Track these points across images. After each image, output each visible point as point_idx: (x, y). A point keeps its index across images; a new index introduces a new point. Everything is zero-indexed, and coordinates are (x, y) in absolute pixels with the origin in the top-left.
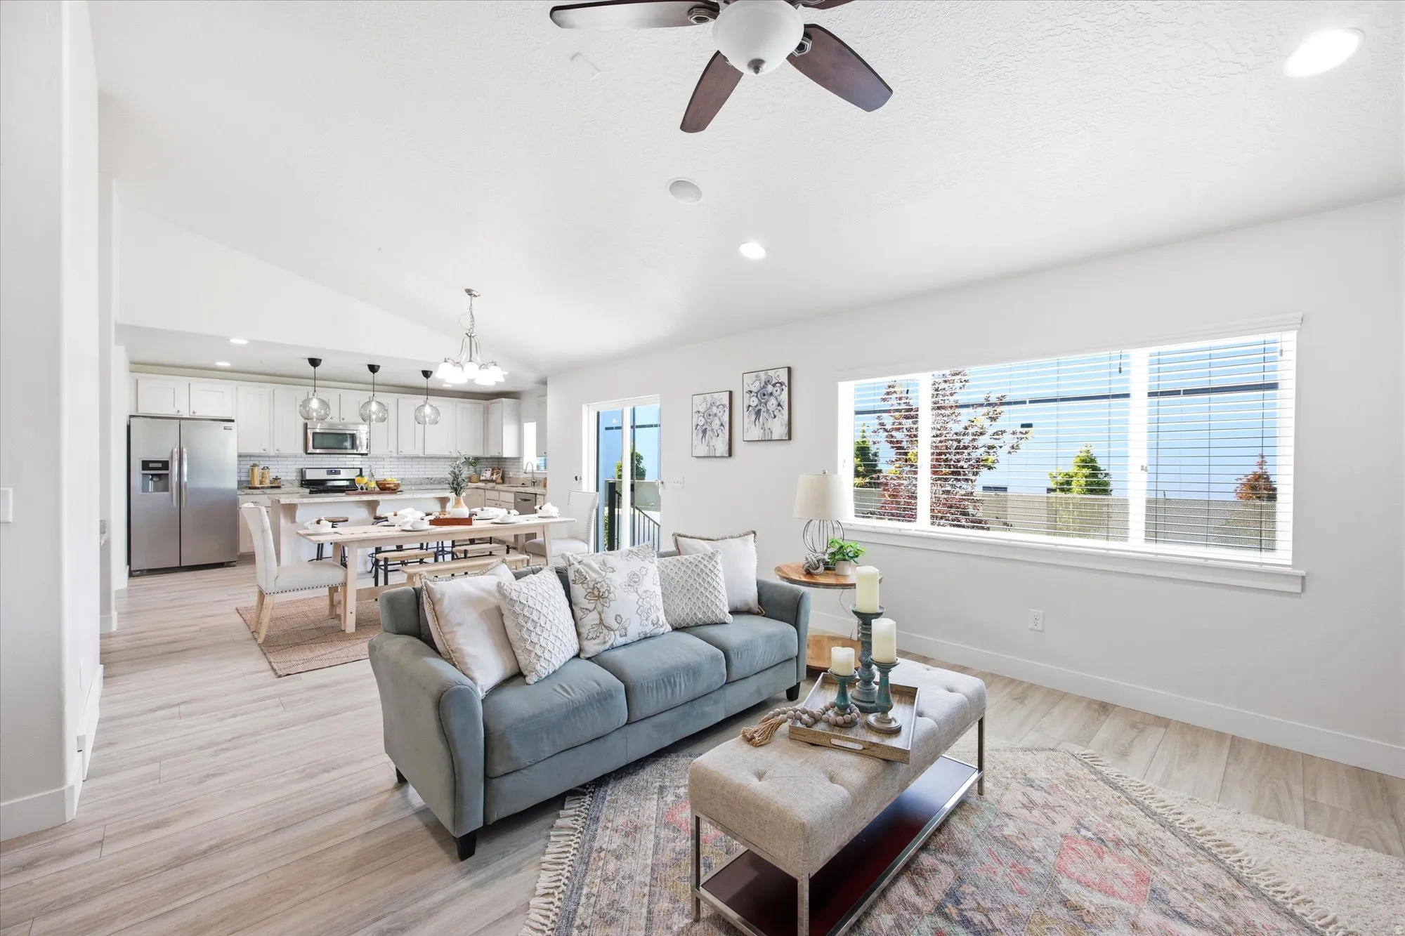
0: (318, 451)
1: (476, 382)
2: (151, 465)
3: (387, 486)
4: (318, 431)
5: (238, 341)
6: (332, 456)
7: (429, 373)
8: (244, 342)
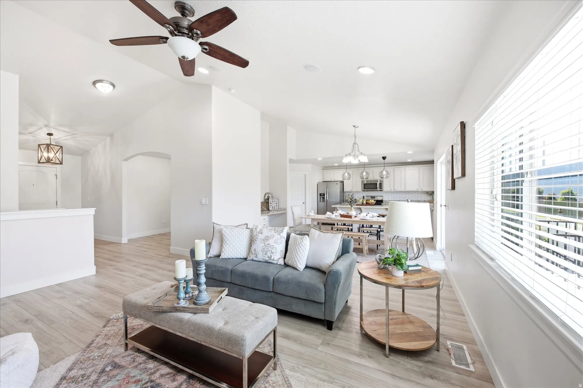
0: (366, 190)
1: (351, 162)
2: (322, 195)
3: (369, 203)
4: (365, 183)
5: (320, 159)
6: (373, 191)
7: (385, 158)
8: (321, 159)
